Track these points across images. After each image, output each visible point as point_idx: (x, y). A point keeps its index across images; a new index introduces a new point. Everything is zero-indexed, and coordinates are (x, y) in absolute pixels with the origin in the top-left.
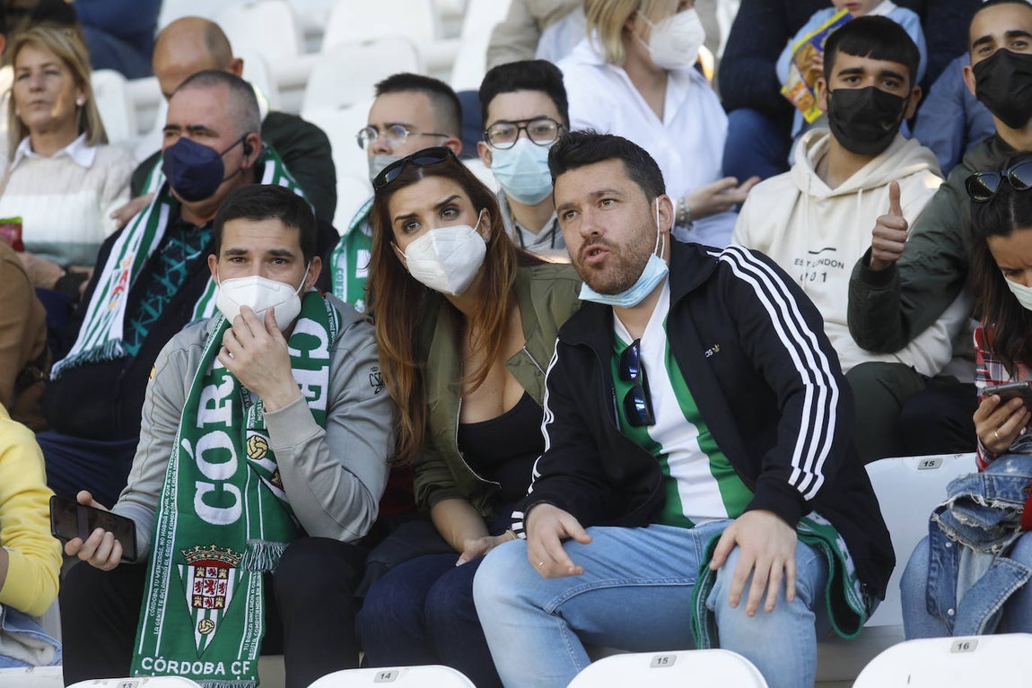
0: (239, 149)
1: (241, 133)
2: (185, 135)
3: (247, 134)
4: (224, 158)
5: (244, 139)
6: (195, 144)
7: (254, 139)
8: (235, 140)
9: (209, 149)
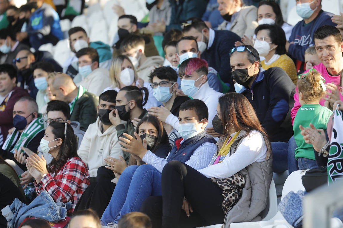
0: (31, 116)
1: (31, 113)
2: (17, 114)
3: (33, 113)
4: (27, 119)
5: (32, 114)
6: (20, 116)
7: (35, 114)
8: (29, 114)
9: (23, 117)
